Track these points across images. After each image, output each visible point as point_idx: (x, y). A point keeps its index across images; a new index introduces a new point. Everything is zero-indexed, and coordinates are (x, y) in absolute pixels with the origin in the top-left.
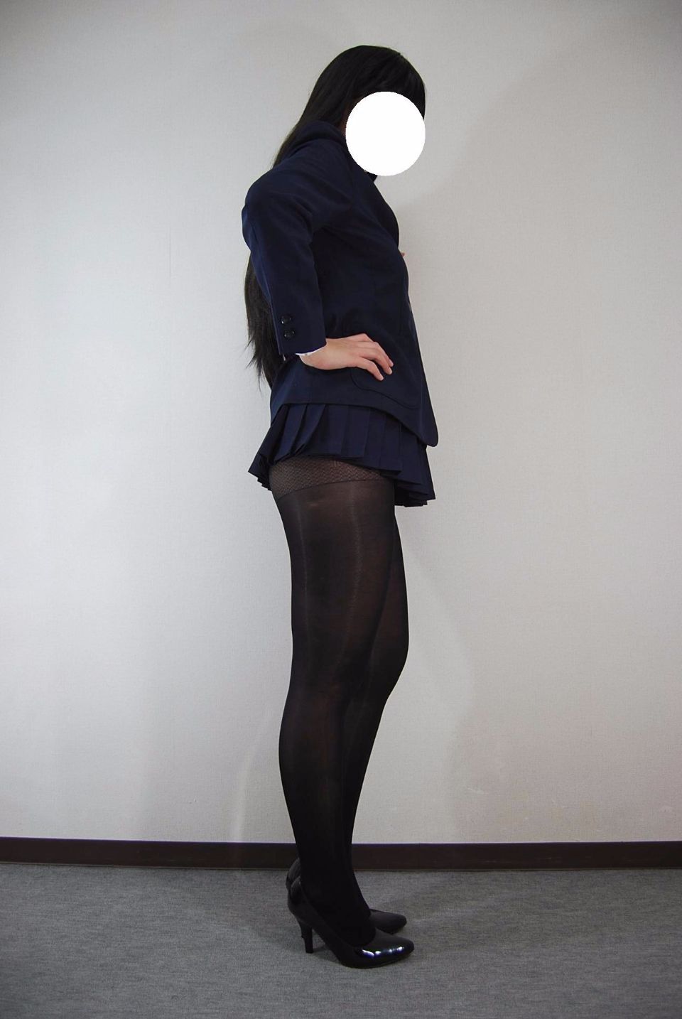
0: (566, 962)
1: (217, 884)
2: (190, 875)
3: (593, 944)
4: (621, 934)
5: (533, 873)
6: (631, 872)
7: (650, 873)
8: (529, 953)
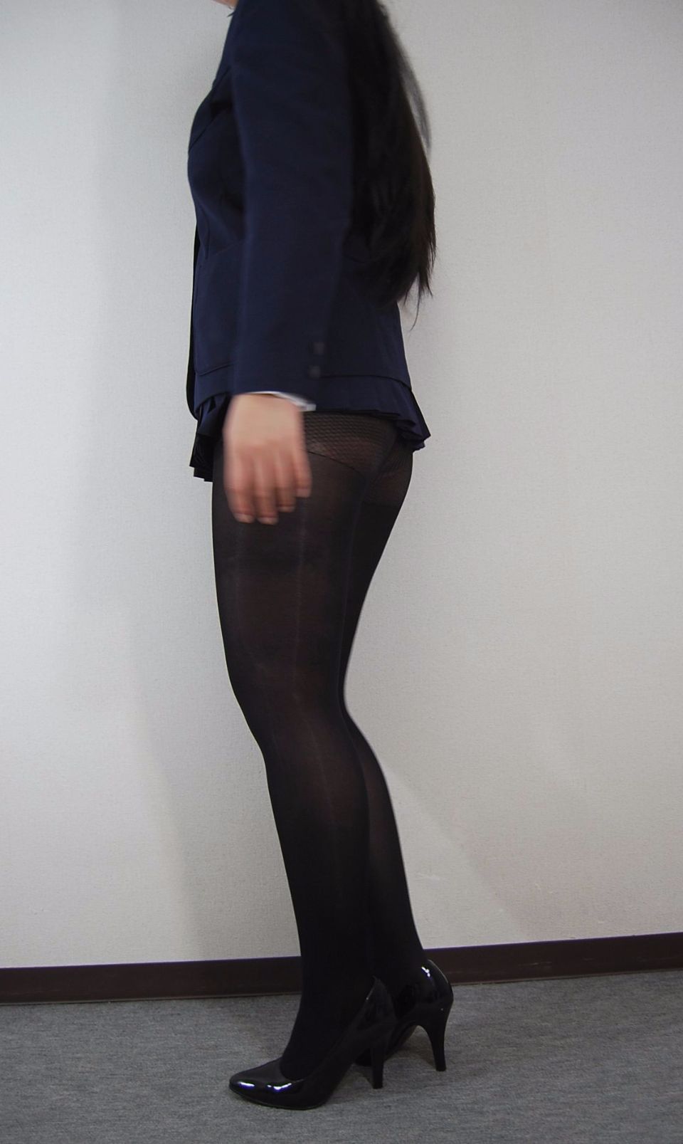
0: (549, 1119)
1: (73, 1023)
2: (39, 1014)
3: (590, 1087)
4: (630, 1069)
5: (513, 985)
6: (648, 976)
7: (672, 976)
8: (498, 1108)
